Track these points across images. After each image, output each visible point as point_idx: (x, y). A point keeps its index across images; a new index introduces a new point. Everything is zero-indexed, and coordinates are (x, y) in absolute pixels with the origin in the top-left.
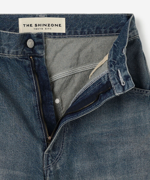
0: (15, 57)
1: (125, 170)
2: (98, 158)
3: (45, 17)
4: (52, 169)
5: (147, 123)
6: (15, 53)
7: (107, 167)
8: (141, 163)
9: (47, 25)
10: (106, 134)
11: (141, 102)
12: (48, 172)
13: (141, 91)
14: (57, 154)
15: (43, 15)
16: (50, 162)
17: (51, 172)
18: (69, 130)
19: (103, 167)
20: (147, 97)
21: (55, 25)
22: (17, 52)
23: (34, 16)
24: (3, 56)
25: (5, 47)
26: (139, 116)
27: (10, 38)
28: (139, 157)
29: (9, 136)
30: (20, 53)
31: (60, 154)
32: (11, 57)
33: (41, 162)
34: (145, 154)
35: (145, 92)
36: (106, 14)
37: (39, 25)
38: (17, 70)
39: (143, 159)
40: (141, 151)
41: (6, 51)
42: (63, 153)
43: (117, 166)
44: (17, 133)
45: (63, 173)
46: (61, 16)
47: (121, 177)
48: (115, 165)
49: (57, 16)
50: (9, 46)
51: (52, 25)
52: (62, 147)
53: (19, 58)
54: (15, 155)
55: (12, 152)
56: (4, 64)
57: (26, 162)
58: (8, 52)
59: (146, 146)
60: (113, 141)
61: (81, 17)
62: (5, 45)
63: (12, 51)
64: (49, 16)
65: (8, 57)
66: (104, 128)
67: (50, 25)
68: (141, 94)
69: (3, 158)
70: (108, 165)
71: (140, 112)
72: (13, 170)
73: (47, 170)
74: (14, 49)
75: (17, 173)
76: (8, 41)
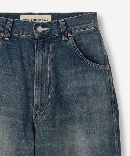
0: (27, 37)
1: (87, 120)
2: (70, 112)
3: (38, 15)
4: (38, 119)
5: (102, 89)
6: (27, 34)
7: (76, 118)
8: (97, 117)
9: (39, 20)
10: (76, 95)
11: (99, 74)
12: (36, 121)
13: (98, 66)
14: (44, 109)
15: (36, 13)
16: (38, 114)
17: (38, 121)
18: (52, 91)
19: (73, 118)
20: (103, 70)
21: (45, 20)
22: (28, 33)
23: (31, 14)
24: (19, 36)
25: (21, 30)
26: (97, 84)
27: (24, 24)
28: (96, 113)
29: (12, 94)
30: (30, 34)
31: (46, 109)
32: (24, 37)
33: (31, 114)
34: (100, 110)
35: (101, 67)
36: (80, 13)
37: (33, 20)
38: (27, 46)
39: (98, 114)
40: (97, 108)
41: (21, 33)
42: (49, 108)
43: (83, 117)
44: (18, 92)
45: (48, 122)
46: (48, 14)
47: (85, 125)
48: (81, 116)
49: (46, 14)
50: (23, 29)
51: (43, 20)
52: (48, 103)
53: (30, 38)
54: (15, 108)
55: (13, 105)
56: (19, 42)
57: (22, 112)
58: (22, 33)
59: (101, 105)
60: (81, 100)
61: (62, 15)
62: (20, 29)
63: (25, 32)
64: (40, 14)
65: (23, 37)
66: (74, 91)
67: (41, 20)
68: (99, 68)
69: (8, 110)
70: (77, 117)
71: (97, 80)
72: (14, 118)
73: (35, 120)
74: (26, 31)
75: (16, 120)
76: (23, 26)
